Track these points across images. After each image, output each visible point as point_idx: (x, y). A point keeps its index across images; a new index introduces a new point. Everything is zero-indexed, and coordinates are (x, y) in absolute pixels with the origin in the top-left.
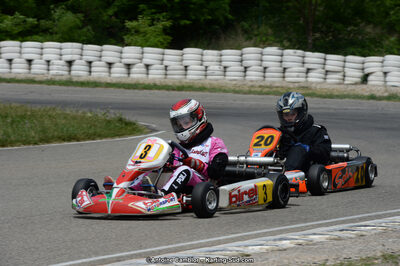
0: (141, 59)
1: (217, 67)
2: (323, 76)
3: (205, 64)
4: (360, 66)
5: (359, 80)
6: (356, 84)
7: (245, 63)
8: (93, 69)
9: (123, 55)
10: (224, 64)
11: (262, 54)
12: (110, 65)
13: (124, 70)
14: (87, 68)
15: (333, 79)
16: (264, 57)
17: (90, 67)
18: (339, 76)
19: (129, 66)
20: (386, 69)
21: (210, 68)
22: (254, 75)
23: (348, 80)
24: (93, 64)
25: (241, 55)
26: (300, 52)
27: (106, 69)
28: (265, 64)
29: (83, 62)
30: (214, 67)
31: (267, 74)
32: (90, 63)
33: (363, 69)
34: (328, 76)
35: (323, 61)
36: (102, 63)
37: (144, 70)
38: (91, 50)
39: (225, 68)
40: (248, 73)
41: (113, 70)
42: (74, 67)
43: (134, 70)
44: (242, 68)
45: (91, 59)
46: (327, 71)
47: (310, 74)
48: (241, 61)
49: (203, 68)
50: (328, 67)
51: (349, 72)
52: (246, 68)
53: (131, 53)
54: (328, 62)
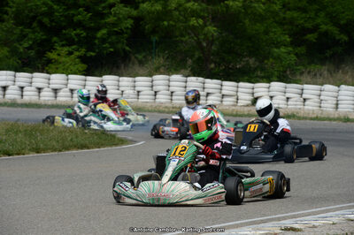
0: (66, 85)
1: (132, 92)
2: (220, 99)
3: (122, 89)
4: (251, 91)
5: (250, 102)
6: (247, 106)
7: (155, 88)
8: (24, 93)
9: (51, 81)
10: (137, 89)
11: (169, 80)
12: (39, 90)
13: (52, 94)
14: (20, 92)
15: (228, 101)
16: (171, 83)
17: (22, 91)
18: (234, 99)
19: (56, 91)
20: (271, 94)
21: (126, 92)
22: (163, 98)
23: (241, 103)
24: (25, 89)
25: (152, 81)
26: (201, 79)
27: (37, 93)
28: (172, 89)
29: (16, 87)
30: (129, 92)
31: (174, 97)
32: (22, 88)
33: (253, 94)
34: (224, 99)
35: (219, 86)
36: (33, 88)
37: (69, 94)
38: (22, 77)
39: (139, 92)
40: (157, 96)
41: (42, 94)
42: (8, 92)
43: (60, 93)
44: (153, 93)
45: (22, 84)
46: (223, 95)
47: (209, 98)
48: (152, 86)
49: (120, 92)
50: (224, 92)
51: (241, 96)
52: (156, 92)
53: (57, 79)
54: (224, 87)
